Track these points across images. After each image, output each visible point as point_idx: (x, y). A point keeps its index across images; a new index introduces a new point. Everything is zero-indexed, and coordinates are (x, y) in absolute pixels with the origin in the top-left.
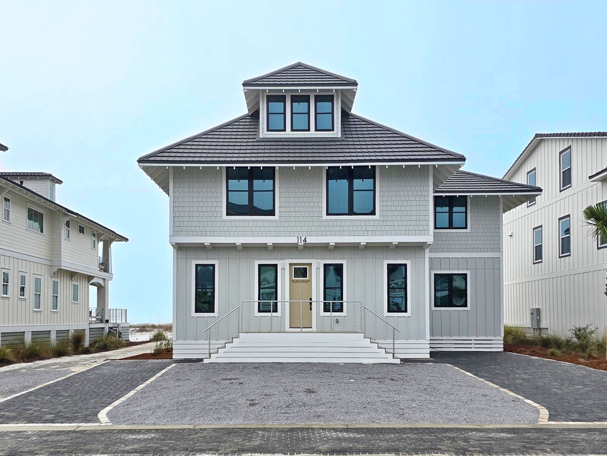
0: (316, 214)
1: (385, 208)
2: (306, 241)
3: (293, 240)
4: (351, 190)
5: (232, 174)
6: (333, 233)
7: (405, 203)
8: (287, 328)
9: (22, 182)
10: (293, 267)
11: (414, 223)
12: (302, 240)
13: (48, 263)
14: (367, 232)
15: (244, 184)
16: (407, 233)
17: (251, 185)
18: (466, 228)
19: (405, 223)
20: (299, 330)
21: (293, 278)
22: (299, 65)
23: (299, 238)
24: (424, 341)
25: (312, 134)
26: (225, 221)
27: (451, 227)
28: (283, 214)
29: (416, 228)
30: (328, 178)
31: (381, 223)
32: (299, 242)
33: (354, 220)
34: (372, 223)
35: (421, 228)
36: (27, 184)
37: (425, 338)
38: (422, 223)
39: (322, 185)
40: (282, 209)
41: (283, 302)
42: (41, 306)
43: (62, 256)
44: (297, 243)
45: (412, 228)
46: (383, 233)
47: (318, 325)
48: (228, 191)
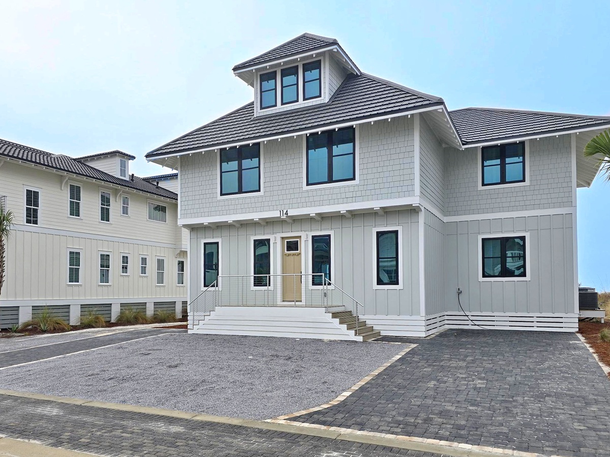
0: (297, 186)
1: (365, 172)
2: (287, 214)
3: (276, 214)
4: (331, 156)
5: (225, 156)
6: (313, 204)
7: (387, 163)
8: (279, 302)
9: (158, 183)
10: (286, 241)
11: (397, 184)
12: (284, 213)
13: (173, 246)
14: (346, 200)
15: (234, 165)
16: (389, 196)
17: (240, 165)
18: (524, 180)
19: (387, 185)
20: (293, 303)
21: (286, 252)
22: (304, 37)
23: (282, 212)
24: (418, 317)
25: (302, 104)
26: (219, 201)
27: (503, 181)
28: (268, 189)
29: (400, 189)
30: (308, 149)
31: (361, 188)
32: (282, 215)
33: (334, 188)
34: (352, 189)
35: (405, 189)
36: (162, 184)
37: (419, 314)
38: (406, 183)
39: (302, 155)
40: (268, 184)
41: (275, 276)
42: (164, 283)
43: (183, 240)
44: (280, 217)
45: (394, 190)
46: (363, 198)
47: (307, 299)
48: (221, 172)
